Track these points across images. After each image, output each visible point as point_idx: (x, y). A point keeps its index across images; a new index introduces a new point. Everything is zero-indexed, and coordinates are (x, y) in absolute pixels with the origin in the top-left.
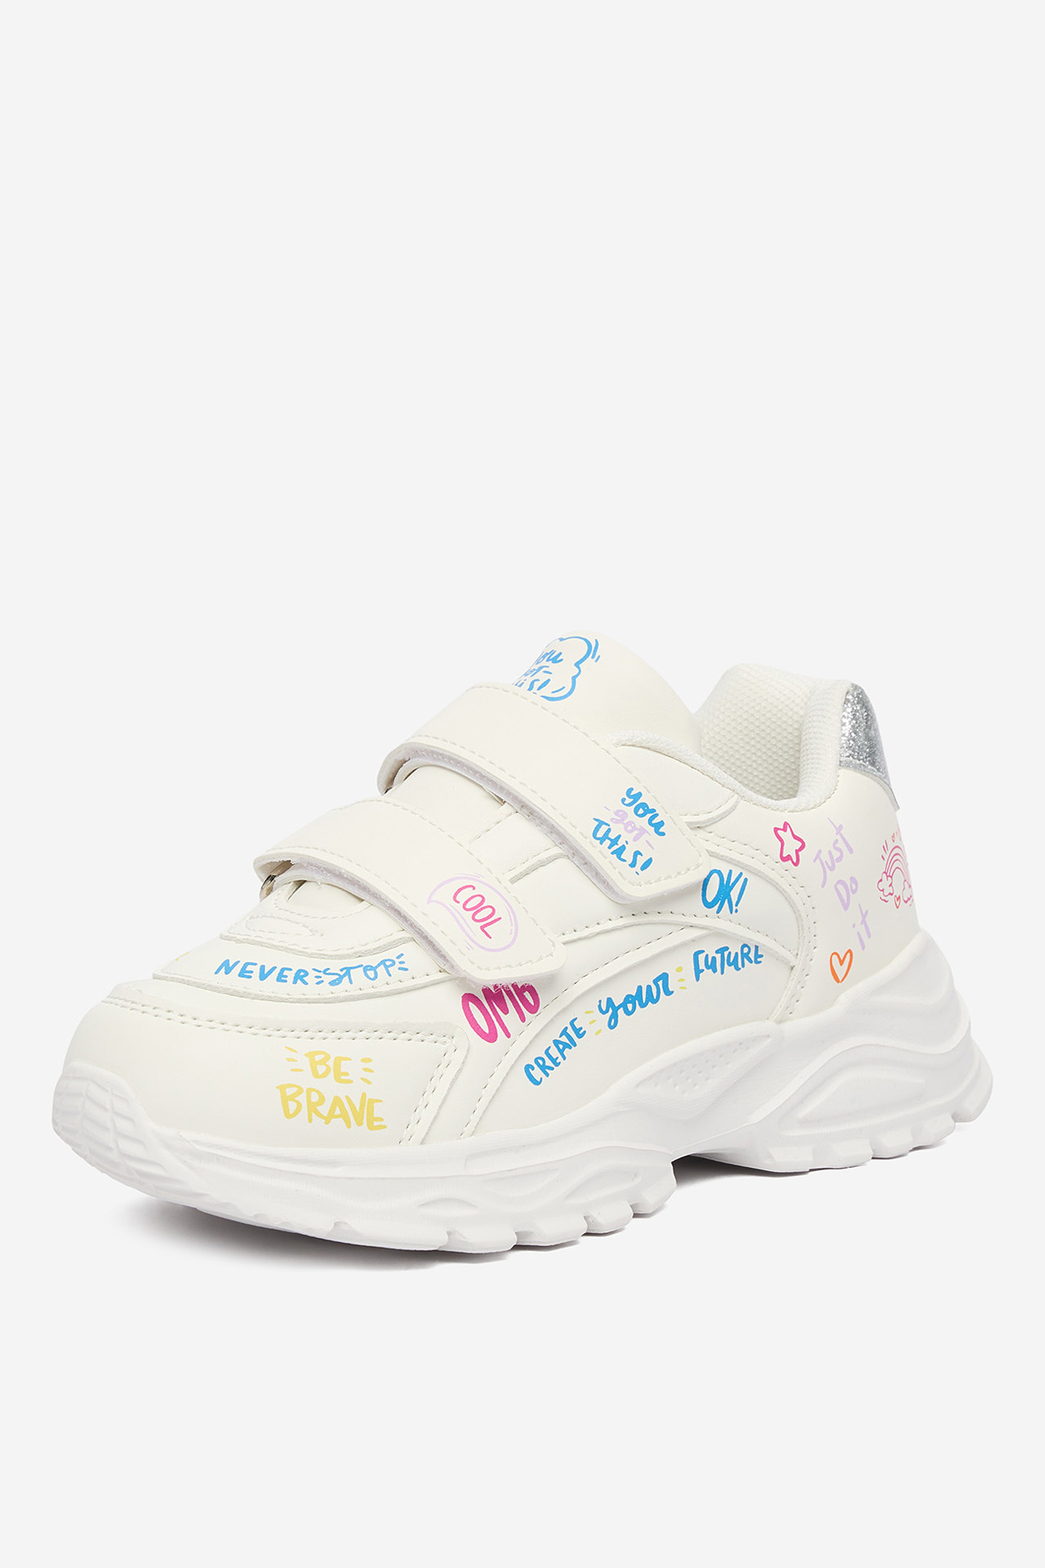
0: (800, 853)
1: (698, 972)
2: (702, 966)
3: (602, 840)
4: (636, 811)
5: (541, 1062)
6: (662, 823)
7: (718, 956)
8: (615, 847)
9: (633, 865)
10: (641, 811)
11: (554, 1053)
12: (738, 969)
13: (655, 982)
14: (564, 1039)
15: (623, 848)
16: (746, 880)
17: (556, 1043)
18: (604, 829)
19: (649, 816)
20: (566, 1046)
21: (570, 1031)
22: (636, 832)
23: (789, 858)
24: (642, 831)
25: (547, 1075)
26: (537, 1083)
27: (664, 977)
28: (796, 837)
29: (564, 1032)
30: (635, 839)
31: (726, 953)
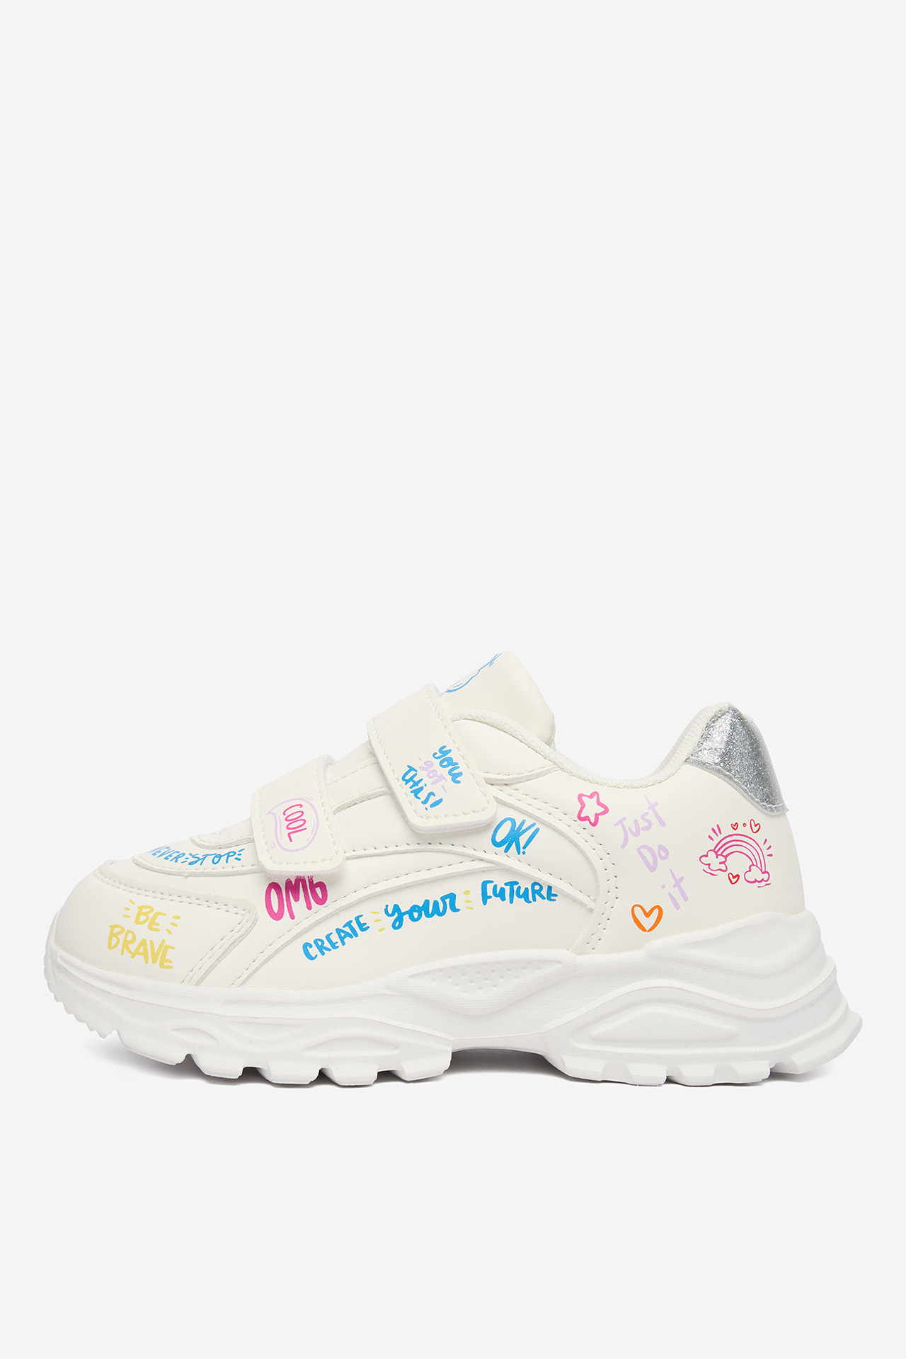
0: (600, 817)
1: (485, 898)
2: (490, 893)
3: (407, 782)
4: (441, 763)
5: (320, 943)
6: (460, 774)
7: (507, 889)
8: (416, 787)
9: (425, 802)
10: (445, 763)
11: (335, 938)
12: (527, 901)
13: (443, 899)
14: (347, 929)
15: (422, 789)
16: (537, 830)
17: (338, 931)
18: (413, 773)
19: (451, 767)
20: (347, 935)
21: (354, 924)
22: (436, 778)
23: (587, 818)
24: (441, 777)
25: (323, 954)
26: (311, 958)
27: (452, 897)
28: (599, 803)
29: (349, 924)
30: (433, 783)
31: (515, 887)
